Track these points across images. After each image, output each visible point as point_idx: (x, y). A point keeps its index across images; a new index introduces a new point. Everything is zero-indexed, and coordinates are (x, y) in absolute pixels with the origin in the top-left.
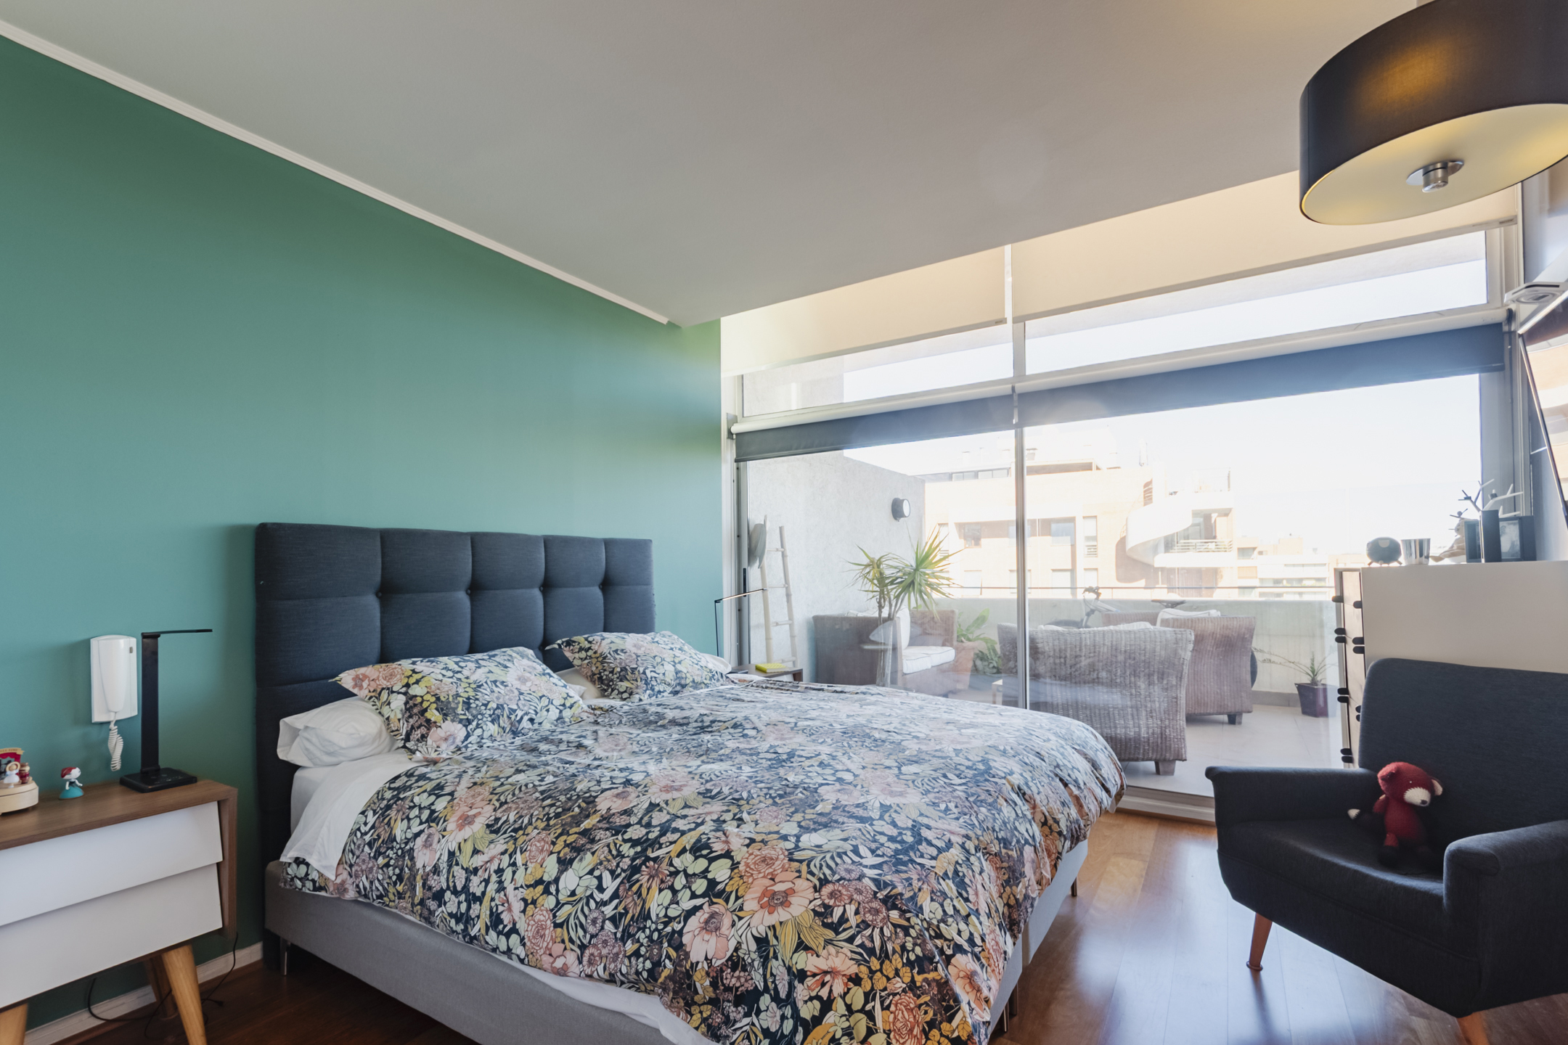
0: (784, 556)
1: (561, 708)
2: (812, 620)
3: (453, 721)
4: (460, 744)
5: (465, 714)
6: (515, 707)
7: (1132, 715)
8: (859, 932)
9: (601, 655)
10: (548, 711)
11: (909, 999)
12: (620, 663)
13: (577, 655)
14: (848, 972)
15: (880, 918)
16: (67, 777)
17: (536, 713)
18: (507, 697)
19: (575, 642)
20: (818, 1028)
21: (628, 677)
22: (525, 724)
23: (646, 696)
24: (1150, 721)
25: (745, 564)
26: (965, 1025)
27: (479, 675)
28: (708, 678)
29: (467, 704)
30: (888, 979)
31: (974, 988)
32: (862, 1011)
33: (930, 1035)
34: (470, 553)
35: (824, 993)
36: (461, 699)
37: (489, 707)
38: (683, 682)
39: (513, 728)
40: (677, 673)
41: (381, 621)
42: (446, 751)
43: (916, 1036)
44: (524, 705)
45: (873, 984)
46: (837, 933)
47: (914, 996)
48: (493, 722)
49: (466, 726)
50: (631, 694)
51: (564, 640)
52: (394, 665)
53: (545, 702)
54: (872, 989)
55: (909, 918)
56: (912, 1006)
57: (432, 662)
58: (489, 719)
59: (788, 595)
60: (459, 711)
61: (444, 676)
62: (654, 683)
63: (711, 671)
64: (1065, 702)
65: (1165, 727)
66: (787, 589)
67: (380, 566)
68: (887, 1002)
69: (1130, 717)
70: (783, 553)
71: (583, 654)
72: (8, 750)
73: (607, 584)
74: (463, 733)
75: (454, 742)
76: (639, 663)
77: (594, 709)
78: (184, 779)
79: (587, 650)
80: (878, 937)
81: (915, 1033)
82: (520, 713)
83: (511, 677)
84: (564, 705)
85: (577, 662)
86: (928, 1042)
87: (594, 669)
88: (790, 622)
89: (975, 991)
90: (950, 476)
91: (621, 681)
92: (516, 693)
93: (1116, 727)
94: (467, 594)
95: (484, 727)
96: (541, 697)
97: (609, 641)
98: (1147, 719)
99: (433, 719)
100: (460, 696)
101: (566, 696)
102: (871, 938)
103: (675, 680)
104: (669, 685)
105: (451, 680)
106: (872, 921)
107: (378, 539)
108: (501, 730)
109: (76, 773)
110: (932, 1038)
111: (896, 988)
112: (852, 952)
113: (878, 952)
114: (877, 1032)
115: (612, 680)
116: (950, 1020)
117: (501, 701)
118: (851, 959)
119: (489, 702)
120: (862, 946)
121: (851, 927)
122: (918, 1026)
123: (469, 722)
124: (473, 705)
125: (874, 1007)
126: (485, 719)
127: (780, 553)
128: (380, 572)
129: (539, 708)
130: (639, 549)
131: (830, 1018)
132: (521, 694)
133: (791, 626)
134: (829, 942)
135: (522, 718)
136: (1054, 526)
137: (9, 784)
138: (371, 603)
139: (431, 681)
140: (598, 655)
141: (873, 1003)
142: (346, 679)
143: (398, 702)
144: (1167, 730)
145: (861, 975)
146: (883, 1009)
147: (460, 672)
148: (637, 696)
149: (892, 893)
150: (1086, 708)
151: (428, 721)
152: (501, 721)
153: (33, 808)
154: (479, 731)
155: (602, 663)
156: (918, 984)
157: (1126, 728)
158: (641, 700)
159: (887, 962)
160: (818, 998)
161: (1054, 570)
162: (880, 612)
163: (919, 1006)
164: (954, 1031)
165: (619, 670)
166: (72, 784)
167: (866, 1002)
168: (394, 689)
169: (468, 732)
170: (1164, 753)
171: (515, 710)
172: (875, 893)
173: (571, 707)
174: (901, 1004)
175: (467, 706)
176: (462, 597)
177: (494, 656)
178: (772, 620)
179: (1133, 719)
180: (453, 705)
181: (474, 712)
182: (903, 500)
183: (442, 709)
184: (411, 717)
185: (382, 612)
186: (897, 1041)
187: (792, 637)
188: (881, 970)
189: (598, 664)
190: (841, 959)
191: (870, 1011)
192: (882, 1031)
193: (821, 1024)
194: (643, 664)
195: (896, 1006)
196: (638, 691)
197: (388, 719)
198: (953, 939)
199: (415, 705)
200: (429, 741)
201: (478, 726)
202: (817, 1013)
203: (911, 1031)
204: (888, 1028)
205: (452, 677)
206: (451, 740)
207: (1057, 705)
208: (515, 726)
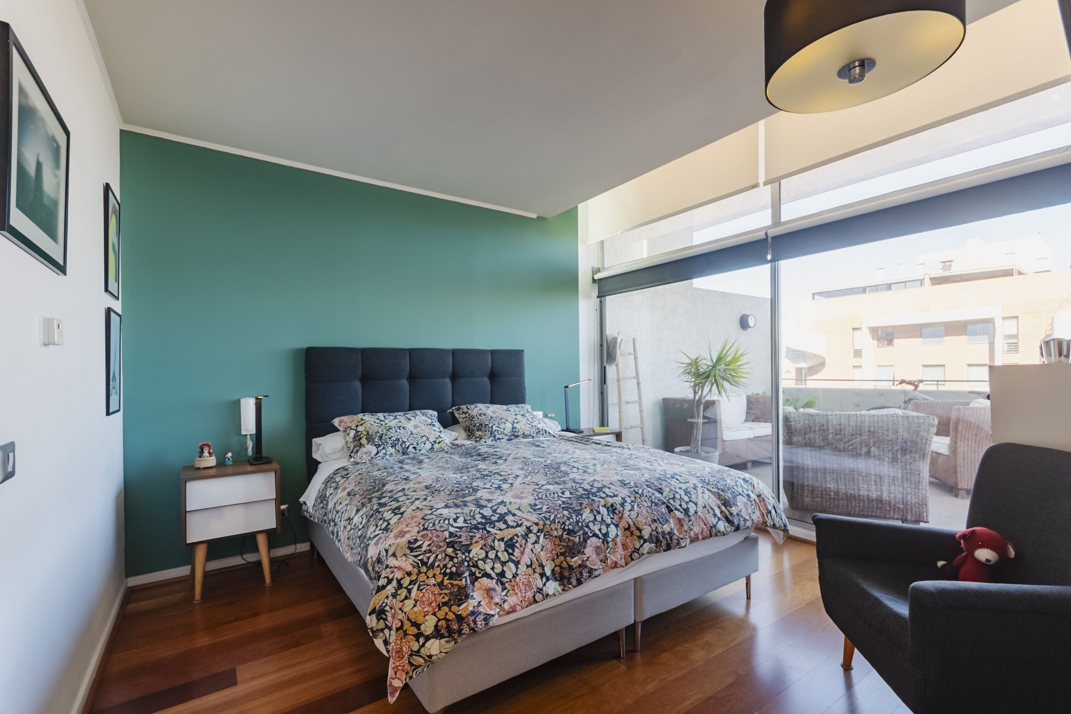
0: (636, 358)
1: (433, 443)
2: (662, 401)
3: (371, 445)
4: (373, 456)
5: (378, 442)
6: (406, 440)
7: (875, 481)
8: (423, 554)
9: (472, 416)
10: (425, 444)
11: (437, 590)
12: (480, 421)
13: (461, 416)
14: (407, 570)
15: (440, 550)
16: (226, 456)
17: (418, 444)
18: (403, 435)
19: (461, 408)
20: (384, 591)
21: (482, 429)
22: (411, 449)
23: (490, 440)
24: (892, 488)
25: (605, 363)
26: (466, 610)
27: (393, 423)
28: (535, 432)
29: (381, 437)
30: (428, 577)
31: (489, 596)
32: (406, 588)
33: (442, 609)
34: (408, 359)
35: (391, 577)
36: (378, 434)
37: (391, 439)
38: (516, 434)
39: (404, 451)
40: (513, 429)
41: (362, 394)
42: (366, 458)
43: (433, 606)
44: (411, 440)
45: (417, 578)
46: (412, 552)
47: (439, 588)
48: (392, 447)
49: (377, 448)
50: (481, 439)
51: (456, 407)
52: (355, 416)
53: (424, 439)
54: (416, 579)
55: (458, 554)
56: (436, 593)
57: (372, 415)
58: (390, 445)
59: (638, 384)
60: (376, 440)
61: (375, 422)
62: (496, 433)
63: (538, 429)
64: (814, 467)
65: (907, 494)
66: (638, 379)
67: (361, 367)
68: (422, 587)
69: (873, 483)
70: (635, 355)
71: (464, 416)
72: (206, 443)
73: (492, 376)
74: (375, 451)
75: (370, 455)
76: (491, 422)
77: (454, 445)
78: (269, 461)
79: (466, 413)
80: (433, 558)
81: (433, 605)
82: (408, 444)
83: (410, 426)
84: (435, 442)
85: (460, 420)
86: (440, 611)
87: (467, 424)
88: (640, 402)
89: (489, 598)
90: (864, 290)
91: (478, 431)
92: (410, 433)
93: (859, 490)
94: (408, 381)
95: (387, 449)
96: (423, 437)
97: (479, 408)
98: (890, 486)
99: (363, 443)
100: (379, 433)
101: (438, 436)
102: (429, 558)
103: (511, 432)
104: (506, 435)
105: (378, 425)
106: (434, 551)
107: (360, 353)
108: (396, 451)
109: (229, 455)
110: (443, 610)
111: (430, 583)
112: (414, 561)
113: (429, 564)
114: (410, 599)
115: (474, 431)
116: (459, 605)
117: (399, 437)
118: (412, 564)
119: (392, 437)
120: (421, 560)
121: (421, 551)
122: (436, 602)
123: (380, 446)
124: (384, 438)
125: (413, 588)
126: (388, 445)
127: (633, 356)
128: (361, 369)
129: (420, 442)
130: (516, 356)
131: (389, 587)
132: (412, 434)
133: (640, 404)
134: (405, 555)
135: (409, 446)
136: (970, 327)
137: (205, 456)
138: (357, 384)
139: (367, 425)
140: (470, 416)
141: (413, 586)
142: (336, 422)
143: (353, 433)
144: (909, 497)
145: (412, 572)
146: (418, 590)
147: (384, 421)
148: (484, 440)
149: (455, 540)
150: (833, 473)
151: (361, 444)
152: (397, 447)
153: (215, 467)
154: (384, 451)
155: (471, 420)
156: (444, 584)
157: (868, 491)
158: (485, 442)
159: (432, 570)
160: (388, 578)
161: (969, 365)
162: (695, 396)
163: (441, 594)
164: (460, 611)
165: (478, 425)
166: (229, 459)
167: (410, 584)
168: (352, 428)
169: (378, 451)
170: (905, 514)
171: (406, 442)
172: (446, 538)
173: (439, 443)
174: (429, 590)
175: (380, 438)
176: (405, 383)
177: (406, 414)
178: (624, 399)
179: (876, 484)
180: (374, 437)
181: (383, 441)
182: (749, 316)
183: (368, 439)
184: (355, 441)
185: (363, 390)
186: (420, 606)
187: (641, 411)
188: (426, 573)
189: (469, 421)
190: (407, 564)
191: (410, 589)
192: (413, 599)
193: (385, 589)
194: (493, 422)
195: (426, 590)
196: (485, 437)
197: (347, 442)
198: (485, 570)
199: (358, 436)
200: (359, 453)
201: (384, 448)
202: (385, 584)
203: (431, 604)
204: (417, 599)
205: (378, 423)
206: (368, 454)
207: (808, 468)
208: (405, 450)
